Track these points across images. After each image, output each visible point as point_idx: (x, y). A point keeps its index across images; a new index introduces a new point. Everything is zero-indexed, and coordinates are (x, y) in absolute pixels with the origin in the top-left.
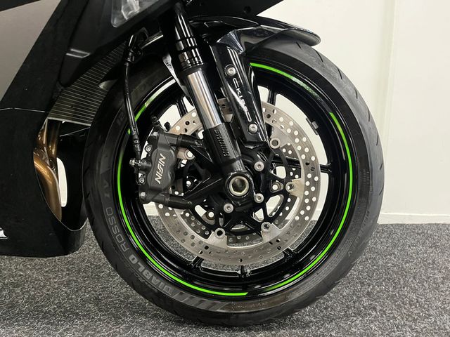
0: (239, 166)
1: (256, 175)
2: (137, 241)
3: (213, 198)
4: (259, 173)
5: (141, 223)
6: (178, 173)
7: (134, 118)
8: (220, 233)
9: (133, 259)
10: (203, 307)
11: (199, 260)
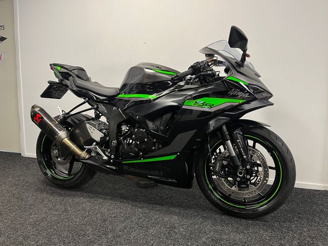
0: (241, 167)
1: (247, 170)
2: (210, 187)
3: (234, 176)
4: (248, 169)
5: (211, 181)
6: (223, 167)
7: (210, 150)
8: (236, 187)
9: (209, 192)
10: (227, 208)
11: (230, 195)
